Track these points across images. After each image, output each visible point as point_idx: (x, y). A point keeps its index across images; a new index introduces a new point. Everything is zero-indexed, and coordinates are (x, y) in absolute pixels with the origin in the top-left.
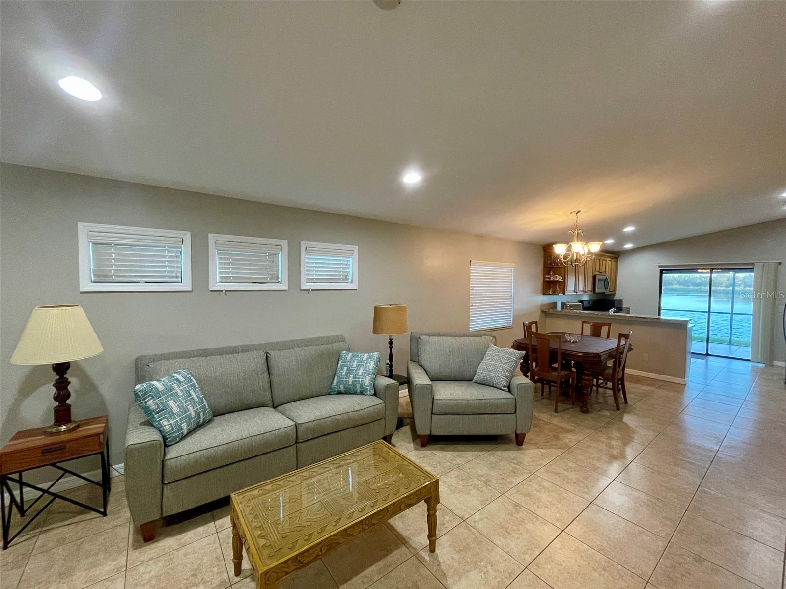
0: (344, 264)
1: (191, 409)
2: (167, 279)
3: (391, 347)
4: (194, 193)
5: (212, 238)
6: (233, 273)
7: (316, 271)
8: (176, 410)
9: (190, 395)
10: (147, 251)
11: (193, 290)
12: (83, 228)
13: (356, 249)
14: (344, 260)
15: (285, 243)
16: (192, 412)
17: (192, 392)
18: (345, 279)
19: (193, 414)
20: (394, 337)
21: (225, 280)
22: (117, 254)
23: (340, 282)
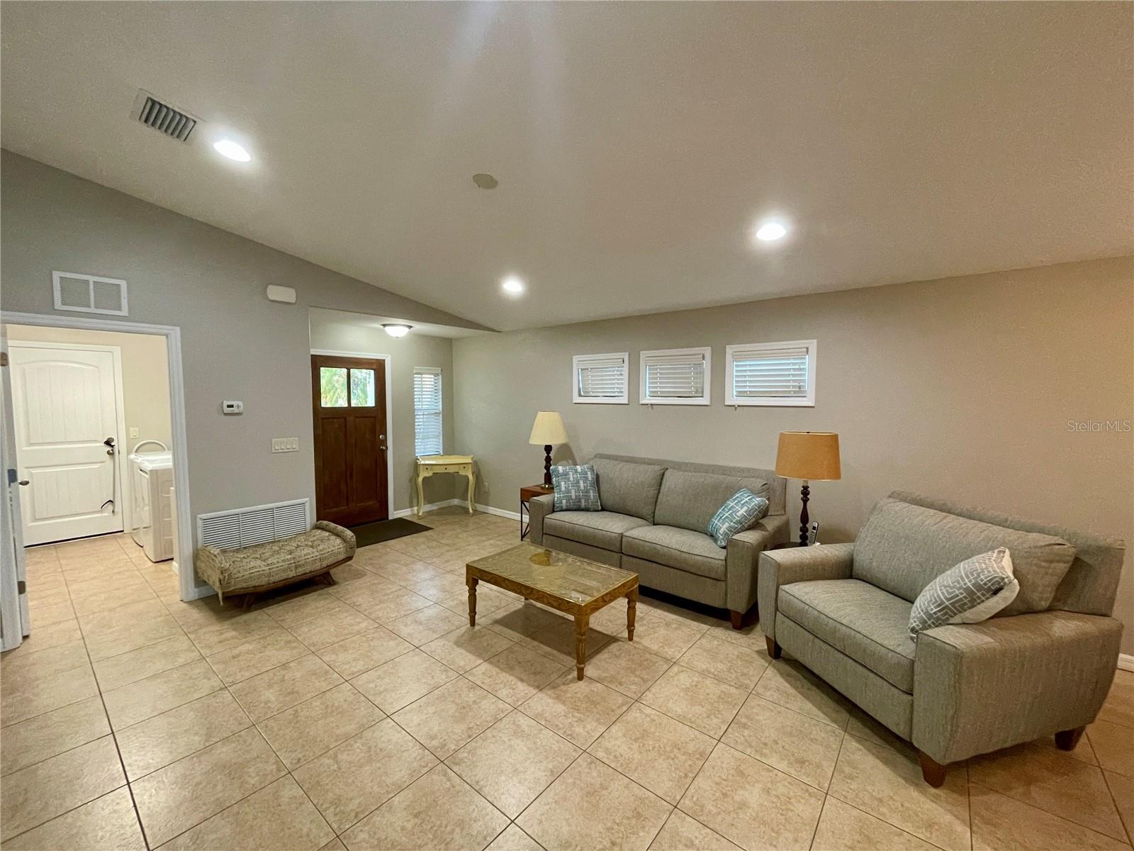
0: (794, 369)
1: (573, 493)
2: (616, 394)
3: (805, 500)
4: (622, 318)
5: (644, 354)
6: (660, 387)
7: (750, 381)
8: (563, 489)
9: (579, 483)
10: (606, 371)
11: (630, 404)
12: (576, 359)
13: (813, 344)
14: (793, 364)
15: (707, 351)
16: (573, 494)
17: (581, 482)
18: (800, 392)
19: (574, 497)
20: (811, 484)
21: (654, 395)
22: (592, 376)
23: (790, 395)
